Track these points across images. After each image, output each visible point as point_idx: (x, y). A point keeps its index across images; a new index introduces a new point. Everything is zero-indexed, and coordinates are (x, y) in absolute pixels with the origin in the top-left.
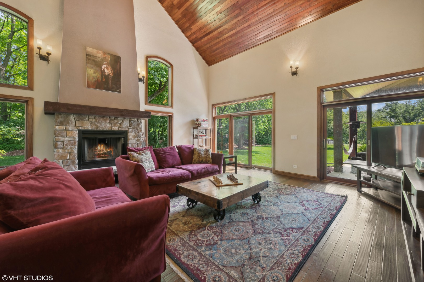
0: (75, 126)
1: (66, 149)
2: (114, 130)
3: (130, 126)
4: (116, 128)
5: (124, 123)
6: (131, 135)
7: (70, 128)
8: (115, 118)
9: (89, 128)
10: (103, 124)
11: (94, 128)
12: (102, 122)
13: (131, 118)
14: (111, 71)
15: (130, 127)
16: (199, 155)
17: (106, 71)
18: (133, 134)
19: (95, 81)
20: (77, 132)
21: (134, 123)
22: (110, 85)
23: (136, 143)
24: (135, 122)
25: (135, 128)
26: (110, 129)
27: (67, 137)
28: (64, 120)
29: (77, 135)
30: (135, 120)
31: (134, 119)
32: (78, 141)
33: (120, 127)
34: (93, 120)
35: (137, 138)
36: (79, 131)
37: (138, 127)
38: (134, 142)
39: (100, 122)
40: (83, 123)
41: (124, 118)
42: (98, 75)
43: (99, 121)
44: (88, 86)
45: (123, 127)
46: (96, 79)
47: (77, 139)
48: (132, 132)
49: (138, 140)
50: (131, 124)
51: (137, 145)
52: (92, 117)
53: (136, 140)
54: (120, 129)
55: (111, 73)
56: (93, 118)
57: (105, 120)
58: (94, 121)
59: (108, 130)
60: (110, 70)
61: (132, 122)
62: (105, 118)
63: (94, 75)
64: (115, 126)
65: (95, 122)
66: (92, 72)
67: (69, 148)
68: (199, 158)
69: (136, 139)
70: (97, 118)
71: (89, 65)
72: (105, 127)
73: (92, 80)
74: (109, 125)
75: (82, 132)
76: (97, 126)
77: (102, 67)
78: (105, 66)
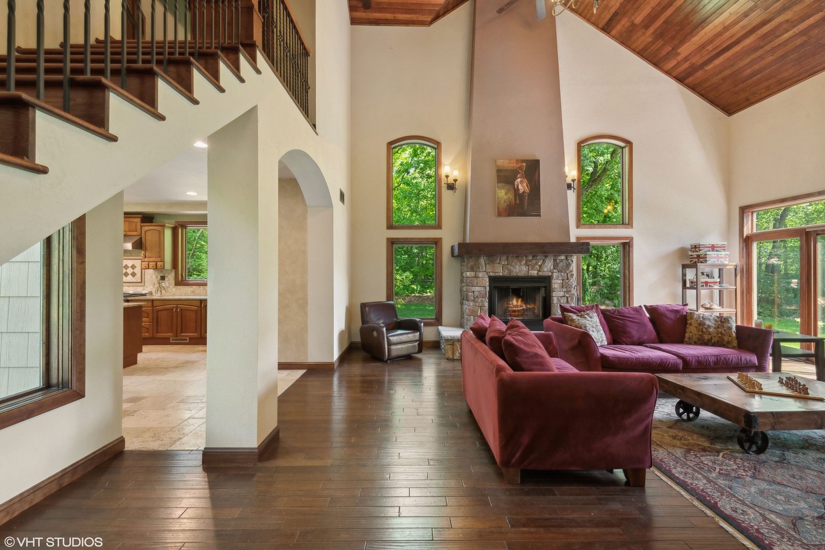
0: (485, 271)
1: (477, 302)
2: (532, 276)
3: (554, 269)
4: (534, 273)
5: (546, 264)
6: (556, 284)
7: (480, 275)
8: (533, 256)
9: (501, 274)
10: (517, 267)
11: (506, 273)
12: (516, 264)
13: (555, 256)
14: (527, 186)
15: (554, 271)
16: (701, 328)
17: (520, 187)
18: (559, 281)
19: (507, 206)
20: (488, 279)
21: (561, 264)
22: (526, 207)
23: (564, 296)
24: (562, 261)
25: (562, 272)
26: (526, 274)
27: (477, 286)
28: (475, 264)
29: (488, 284)
30: (563, 257)
31: (560, 256)
32: (489, 292)
33: (539, 271)
34: (505, 262)
35: (566, 288)
36: (490, 277)
37: (568, 269)
38: (562, 294)
39: (514, 264)
40: (494, 267)
41: (546, 257)
42: (511, 196)
43: (512, 263)
44: (500, 214)
45: (544, 271)
46: (508, 203)
47: (488, 290)
48: (557, 279)
49: (567, 292)
50: (556, 266)
51: (565, 300)
52: (504, 258)
53: (564, 292)
54: (540, 274)
55: (527, 188)
56: (506, 259)
57: (520, 261)
58: (506, 264)
59: (523, 275)
60: (525, 185)
61: (558, 261)
62: (520, 258)
63: (505, 197)
64: (533, 269)
65: (507, 264)
66: (503, 194)
67: (479, 301)
68: (700, 333)
69: (564, 290)
70: (510, 259)
71: (500, 185)
72: (520, 271)
73: (503, 205)
74: (524, 268)
75: (493, 280)
76: (510, 271)
77: (516, 183)
78: (519, 180)
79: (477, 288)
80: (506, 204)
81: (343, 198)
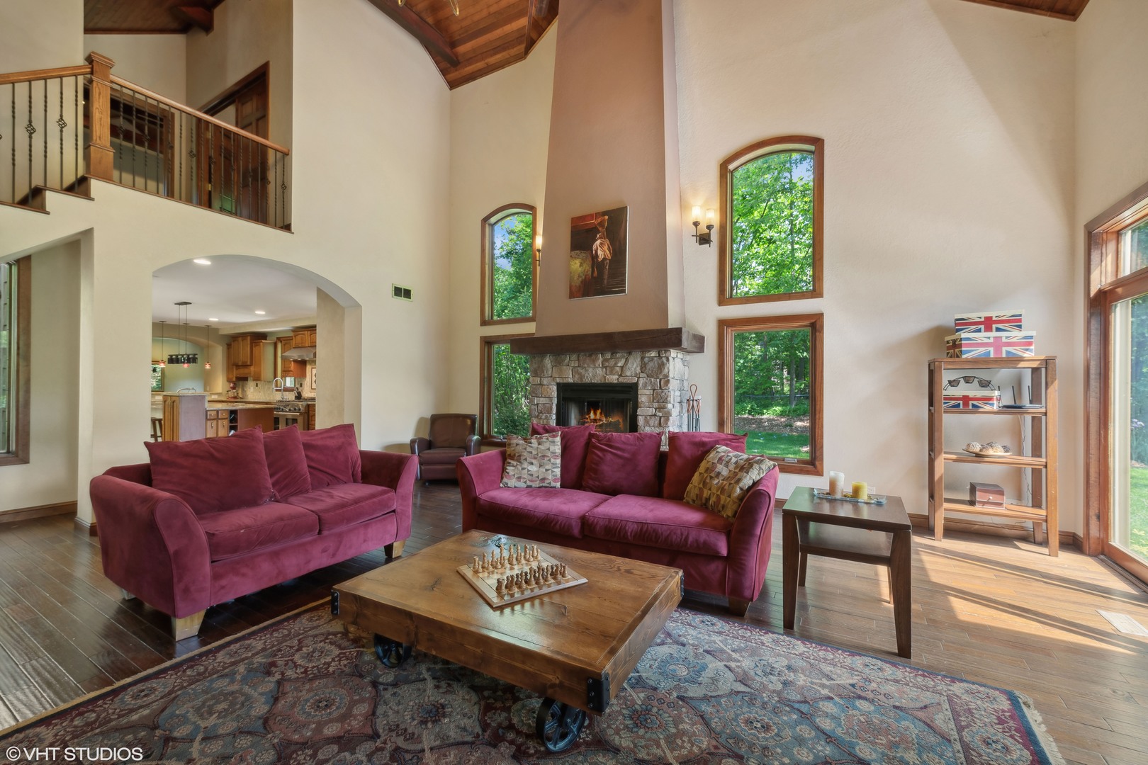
0: (551, 377)
1: (541, 418)
2: (611, 383)
3: (642, 372)
4: (613, 379)
5: (629, 365)
6: (644, 396)
7: (545, 381)
8: (612, 354)
9: (571, 381)
10: (591, 370)
11: (577, 380)
12: (589, 367)
13: (643, 352)
14: (609, 249)
15: (642, 375)
16: (706, 475)
17: (600, 252)
18: (648, 392)
19: (582, 282)
20: (555, 388)
21: (651, 364)
22: (605, 281)
23: (655, 415)
24: (652, 359)
25: (653, 377)
26: (603, 382)
27: (542, 397)
28: (539, 367)
29: (555, 394)
30: (653, 354)
31: (649, 351)
32: (557, 406)
33: (621, 375)
34: (575, 363)
35: (658, 402)
36: (558, 385)
37: (661, 373)
38: (651, 411)
39: (585, 365)
40: (562, 370)
41: (630, 353)
42: (587, 267)
43: (583, 364)
44: (572, 295)
45: (627, 376)
46: (584, 277)
47: (555, 401)
48: (645, 386)
49: (660, 409)
50: (643, 367)
51: (657, 422)
52: (574, 357)
53: (656, 409)
54: (621, 380)
55: (608, 252)
56: (576, 358)
57: (594, 361)
58: (577, 365)
59: (599, 382)
60: (606, 248)
61: (646, 360)
62: (593, 357)
63: (580, 270)
64: (611, 373)
65: (579, 366)
66: (578, 266)
67: (543, 417)
68: (701, 486)
69: (656, 405)
70: (581, 358)
71: (574, 253)
72: (594, 376)
73: (577, 282)
74: (600, 372)
75: (564, 389)
76: (581, 376)
77: (594, 247)
78: (598, 242)
79: (542, 399)
80: (580, 279)
81: (407, 294)
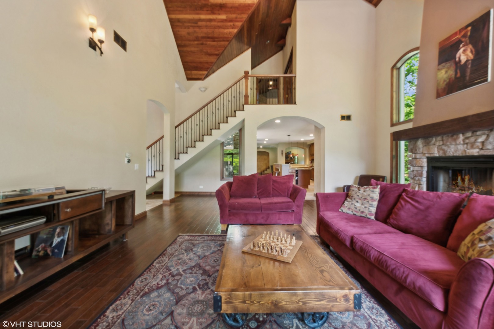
0: (422, 153)
2: (472, 156)
4: (475, 152)
5: (490, 140)
7: (418, 156)
8: (473, 132)
9: (437, 155)
10: (453, 146)
11: (441, 154)
12: (451, 144)
14: (472, 51)
17: (463, 57)
19: (446, 85)
20: (425, 160)
22: (468, 78)
26: (464, 154)
27: (416, 166)
28: (413, 147)
29: (425, 164)
32: (427, 172)
33: (482, 149)
34: (440, 143)
36: (428, 158)
39: (448, 144)
40: (429, 149)
42: (451, 72)
43: (446, 142)
44: (439, 96)
45: (489, 149)
46: (448, 80)
47: (425, 169)
52: (439, 138)
54: (483, 152)
55: (471, 55)
56: (441, 139)
57: (455, 140)
59: (461, 155)
60: (469, 52)
62: (455, 137)
63: (445, 76)
64: (472, 148)
65: (443, 145)
66: (444, 74)
67: (416, 179)
70: (444, 138)
71: (440, 67)
72: (456, 151)
73: (443, 85)
74: (461, 147)
75: (431, 160)
76: (445, 152)
77: (458, 56)
78: (461, 51)
79: (416, 168)
80: (445, 83)
81: (349, 118)
